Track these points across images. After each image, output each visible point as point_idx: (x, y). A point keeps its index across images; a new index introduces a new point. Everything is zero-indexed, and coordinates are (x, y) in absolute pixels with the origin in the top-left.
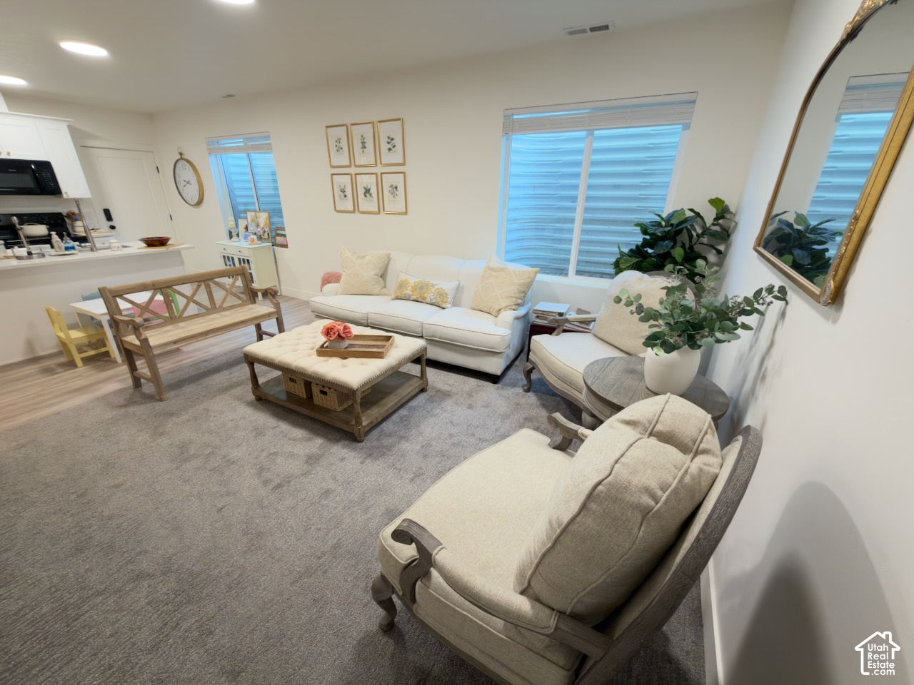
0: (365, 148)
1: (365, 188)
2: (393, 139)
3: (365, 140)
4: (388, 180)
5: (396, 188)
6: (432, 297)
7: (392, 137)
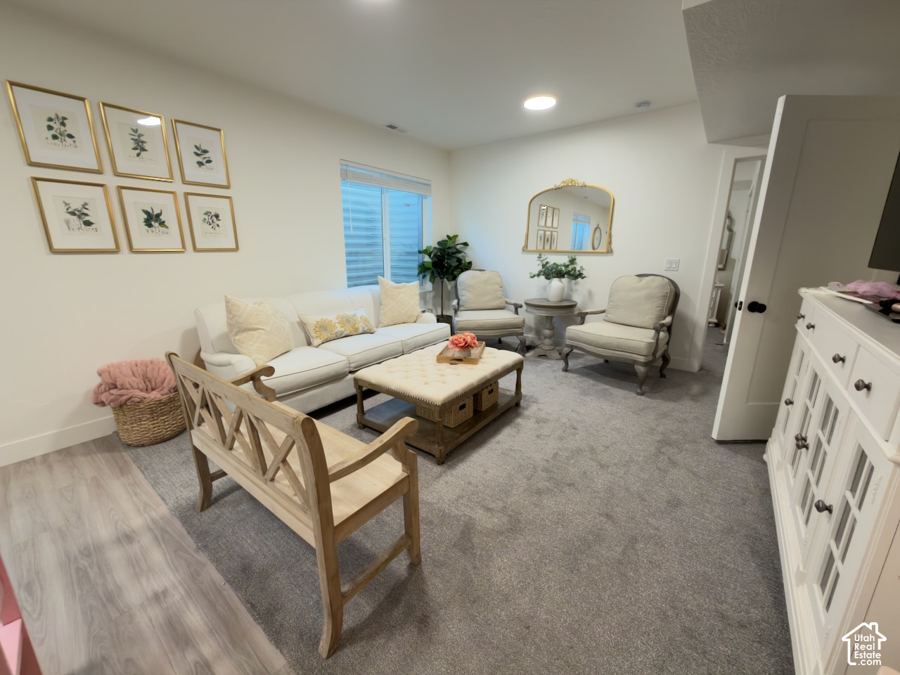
0: (143, 150)
1: (146, 212)
2: (205, 152)
3: (142, 139)
4: (199, 206)
5: (217, 216)
6: (363, 326)
7: (204, 148)
